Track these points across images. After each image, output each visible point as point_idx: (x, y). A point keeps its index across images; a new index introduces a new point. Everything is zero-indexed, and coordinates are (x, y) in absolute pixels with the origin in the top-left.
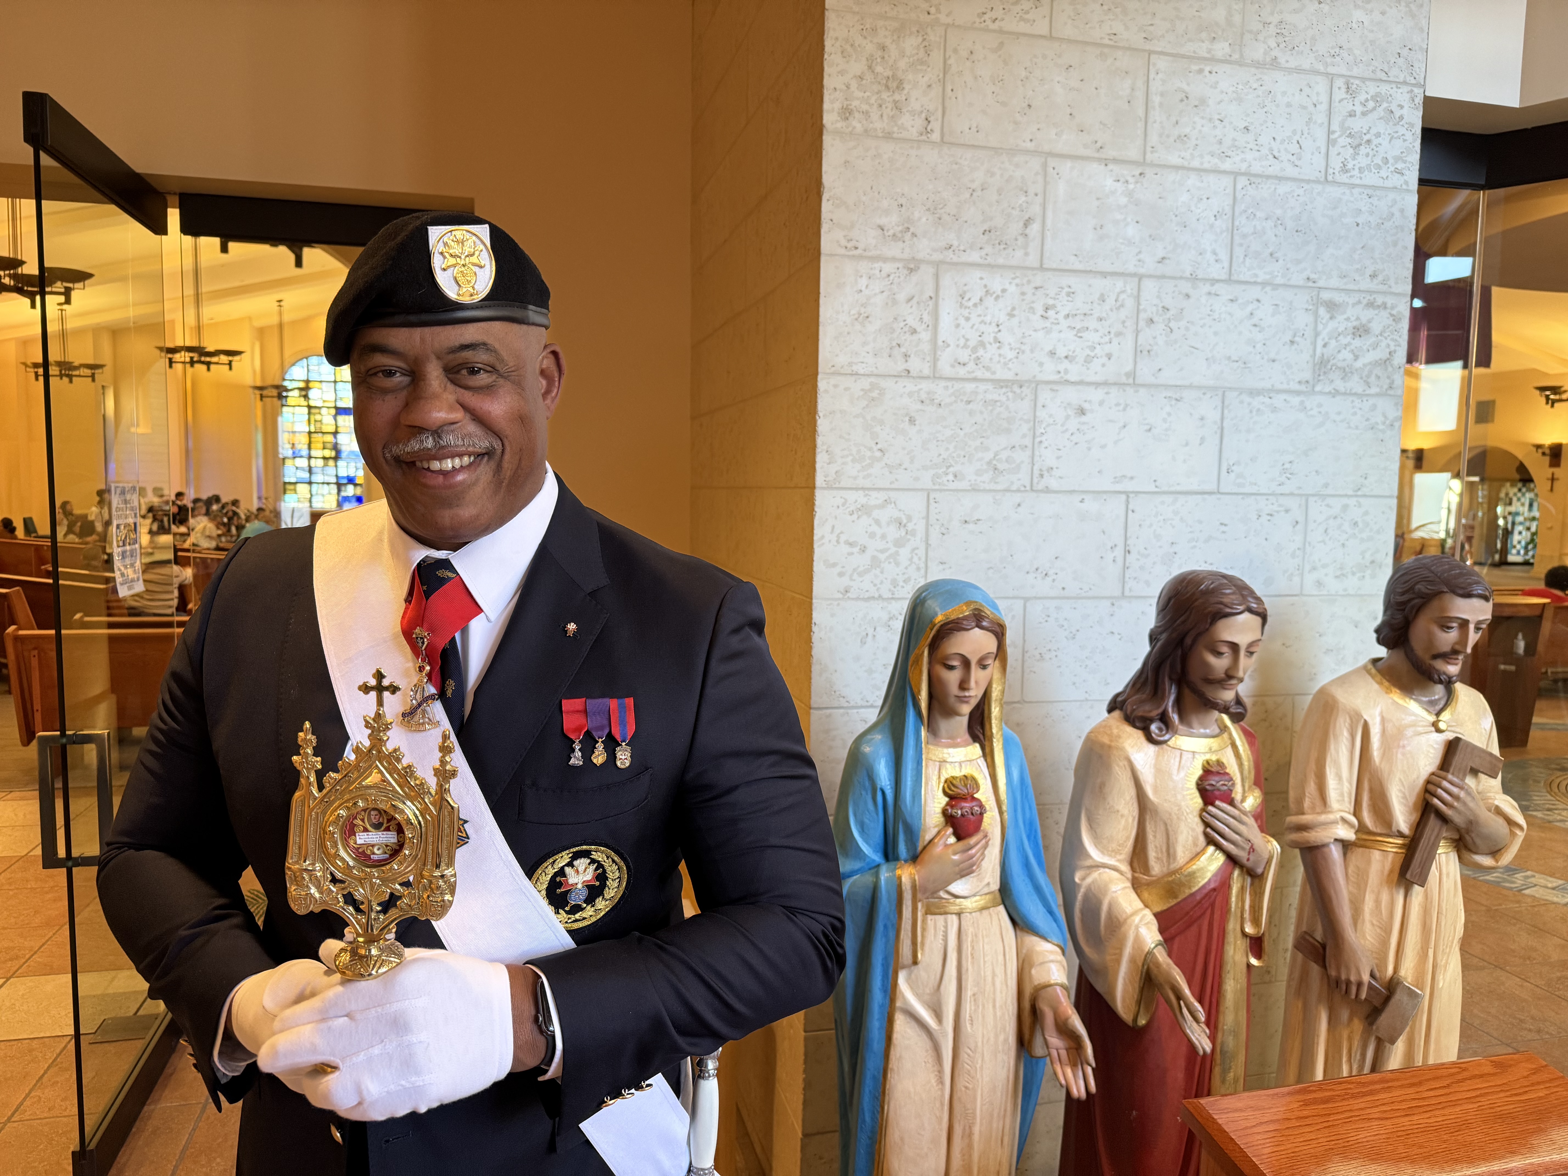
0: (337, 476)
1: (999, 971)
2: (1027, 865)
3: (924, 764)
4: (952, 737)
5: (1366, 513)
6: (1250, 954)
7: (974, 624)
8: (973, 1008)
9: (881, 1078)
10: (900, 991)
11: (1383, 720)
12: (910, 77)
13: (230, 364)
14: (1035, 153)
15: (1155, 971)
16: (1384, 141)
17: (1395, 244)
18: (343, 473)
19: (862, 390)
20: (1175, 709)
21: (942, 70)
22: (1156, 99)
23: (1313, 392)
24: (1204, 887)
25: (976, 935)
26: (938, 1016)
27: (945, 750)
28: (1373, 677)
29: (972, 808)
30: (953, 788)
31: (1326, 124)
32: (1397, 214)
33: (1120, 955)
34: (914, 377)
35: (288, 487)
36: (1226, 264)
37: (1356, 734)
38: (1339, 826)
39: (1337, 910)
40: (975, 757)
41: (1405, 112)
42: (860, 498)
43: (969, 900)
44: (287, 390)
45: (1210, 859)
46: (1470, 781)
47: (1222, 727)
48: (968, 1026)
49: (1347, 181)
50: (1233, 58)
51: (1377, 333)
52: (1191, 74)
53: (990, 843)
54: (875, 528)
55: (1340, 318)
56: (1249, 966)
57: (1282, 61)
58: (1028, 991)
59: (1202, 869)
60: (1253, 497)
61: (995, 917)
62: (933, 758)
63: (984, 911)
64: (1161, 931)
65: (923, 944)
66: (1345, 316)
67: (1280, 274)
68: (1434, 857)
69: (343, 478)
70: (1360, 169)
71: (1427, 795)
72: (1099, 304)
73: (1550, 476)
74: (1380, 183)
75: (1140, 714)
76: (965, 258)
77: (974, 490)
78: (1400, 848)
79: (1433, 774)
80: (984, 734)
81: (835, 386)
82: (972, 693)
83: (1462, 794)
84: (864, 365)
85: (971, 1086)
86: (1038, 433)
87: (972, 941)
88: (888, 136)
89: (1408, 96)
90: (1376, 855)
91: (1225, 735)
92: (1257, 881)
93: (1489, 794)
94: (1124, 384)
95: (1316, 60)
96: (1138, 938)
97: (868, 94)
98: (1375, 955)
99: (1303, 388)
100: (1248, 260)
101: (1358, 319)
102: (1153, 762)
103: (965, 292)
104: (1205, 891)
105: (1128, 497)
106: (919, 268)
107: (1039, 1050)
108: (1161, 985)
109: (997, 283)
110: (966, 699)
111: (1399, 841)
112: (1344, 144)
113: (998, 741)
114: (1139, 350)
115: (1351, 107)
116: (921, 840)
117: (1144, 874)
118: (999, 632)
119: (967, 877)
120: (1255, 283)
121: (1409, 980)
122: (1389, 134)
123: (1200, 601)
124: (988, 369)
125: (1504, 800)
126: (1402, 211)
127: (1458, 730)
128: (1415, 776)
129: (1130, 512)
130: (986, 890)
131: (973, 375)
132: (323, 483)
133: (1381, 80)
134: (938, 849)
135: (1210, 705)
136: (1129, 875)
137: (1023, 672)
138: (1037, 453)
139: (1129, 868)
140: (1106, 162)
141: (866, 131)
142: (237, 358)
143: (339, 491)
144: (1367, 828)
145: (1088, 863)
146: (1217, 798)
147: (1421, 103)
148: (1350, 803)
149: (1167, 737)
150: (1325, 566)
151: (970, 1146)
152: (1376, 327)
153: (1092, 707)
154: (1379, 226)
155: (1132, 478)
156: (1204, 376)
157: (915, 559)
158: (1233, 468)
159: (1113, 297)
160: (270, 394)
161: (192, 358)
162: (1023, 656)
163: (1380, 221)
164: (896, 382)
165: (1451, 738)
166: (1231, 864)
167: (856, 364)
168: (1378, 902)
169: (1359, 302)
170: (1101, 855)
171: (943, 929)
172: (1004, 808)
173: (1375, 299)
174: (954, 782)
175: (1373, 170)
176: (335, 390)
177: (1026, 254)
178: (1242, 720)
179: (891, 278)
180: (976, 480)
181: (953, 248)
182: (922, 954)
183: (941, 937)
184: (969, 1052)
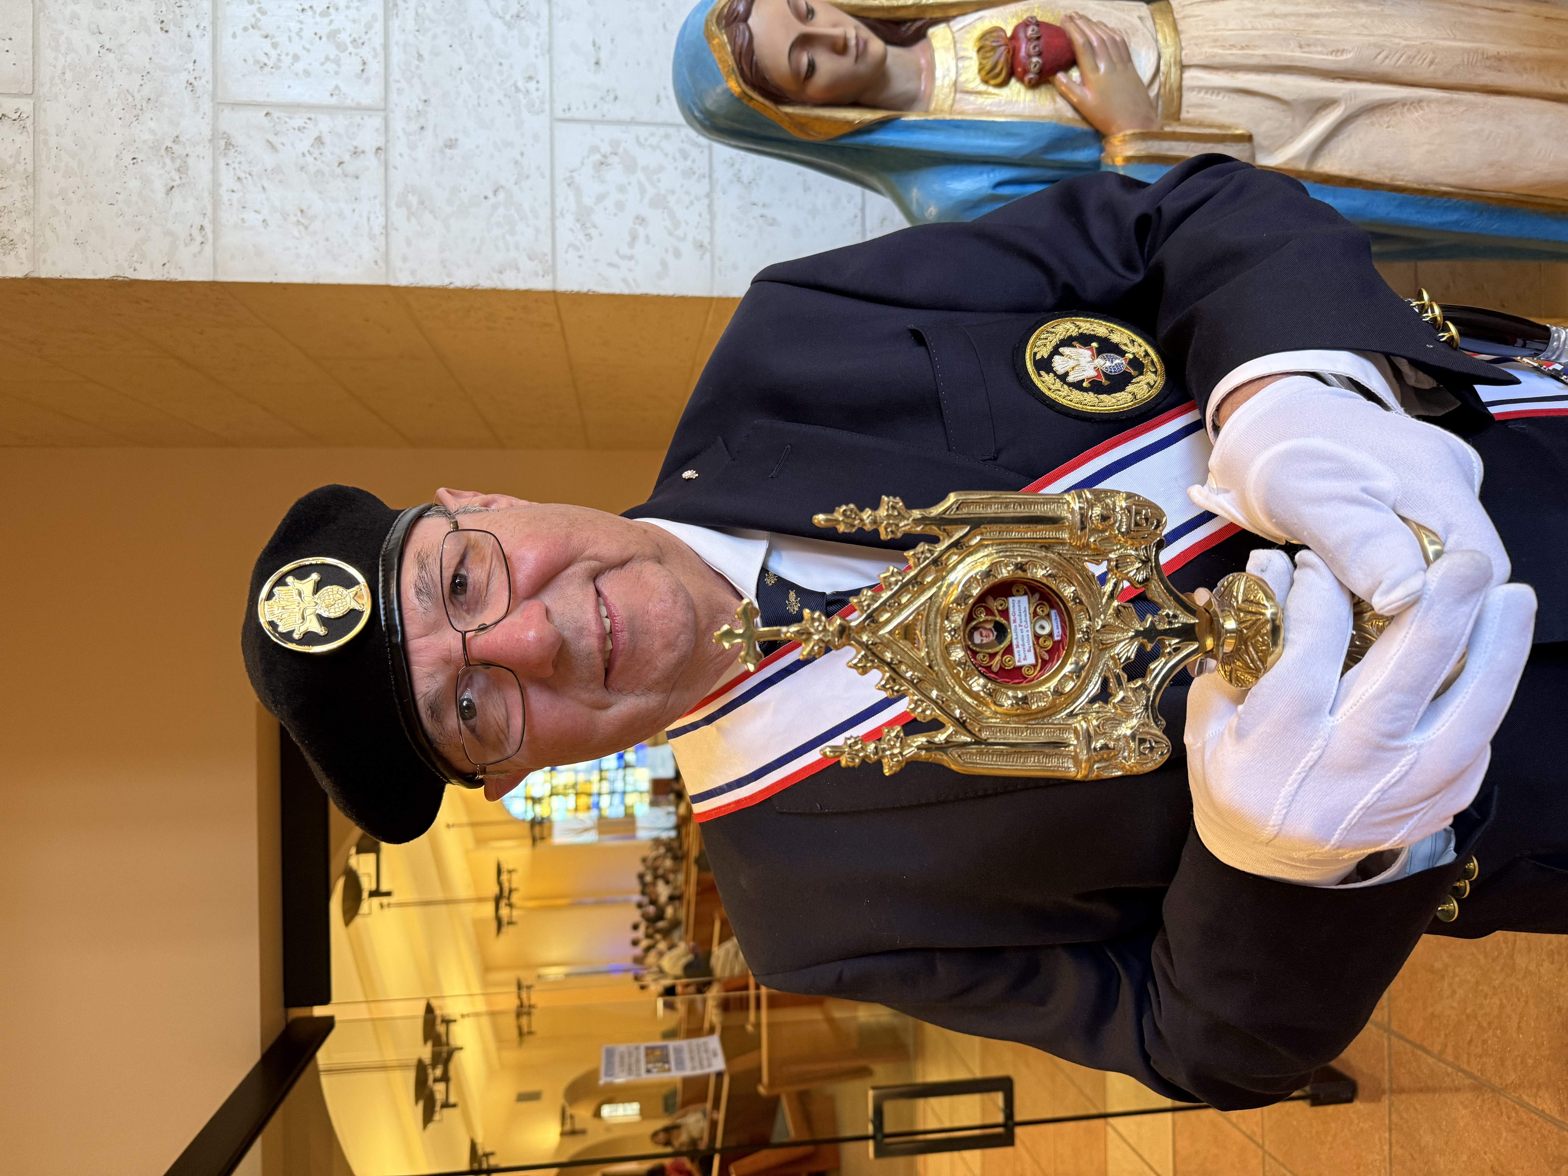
3: (959, 117)
4: (919, 72)
7: (742, 26)
8: (1319, 49)
9: (1404, 195)
10: (1285, 163)
13: (510, 872)
19: (408, 219)
25: (1215, 41)
26: (1325, 104)
27: (938, 83)
29: (1029, 40)
30: (997, 70)
34: (387, 141)
40: (950, 36)
42: (565, 224)
43: (1163, 51)
48: (1344, 57)
53: (1081, 13)
54: (609, 202)
61: (1189, 11)
62: (949, 102)
63: (1180, 28)
65: (1221, 126)
76: (205, 62)
77: (550, 50)
80: (914, 20)
81: (405, 259)
82: (851, 34)
84: (372, 217)
85: (1431, 56)
87: (1223, 47)
88: (32, 179)
103: (257, 62)
106: (224, 133)
110: (861, 46)
116: (1072, 124)
119: (1131, 50)
124: (368, 27)
130: (1149, 23)
131: (380, 50)
134: (1088, 96)
141: (27, 213)
142: (504, 865)
151: (1513, 59)
157: (653, 141)
160: (539, 831)
161: (506, 905)
164: (395, 168)
167: (371, 228)
171: (1202, 94)
174: (988, 67)
179: (242, 175)
180: (536, 48)
181: (192, 80)
182: (1237, 129)
183: (1214, 97)
184: (1381, 57)
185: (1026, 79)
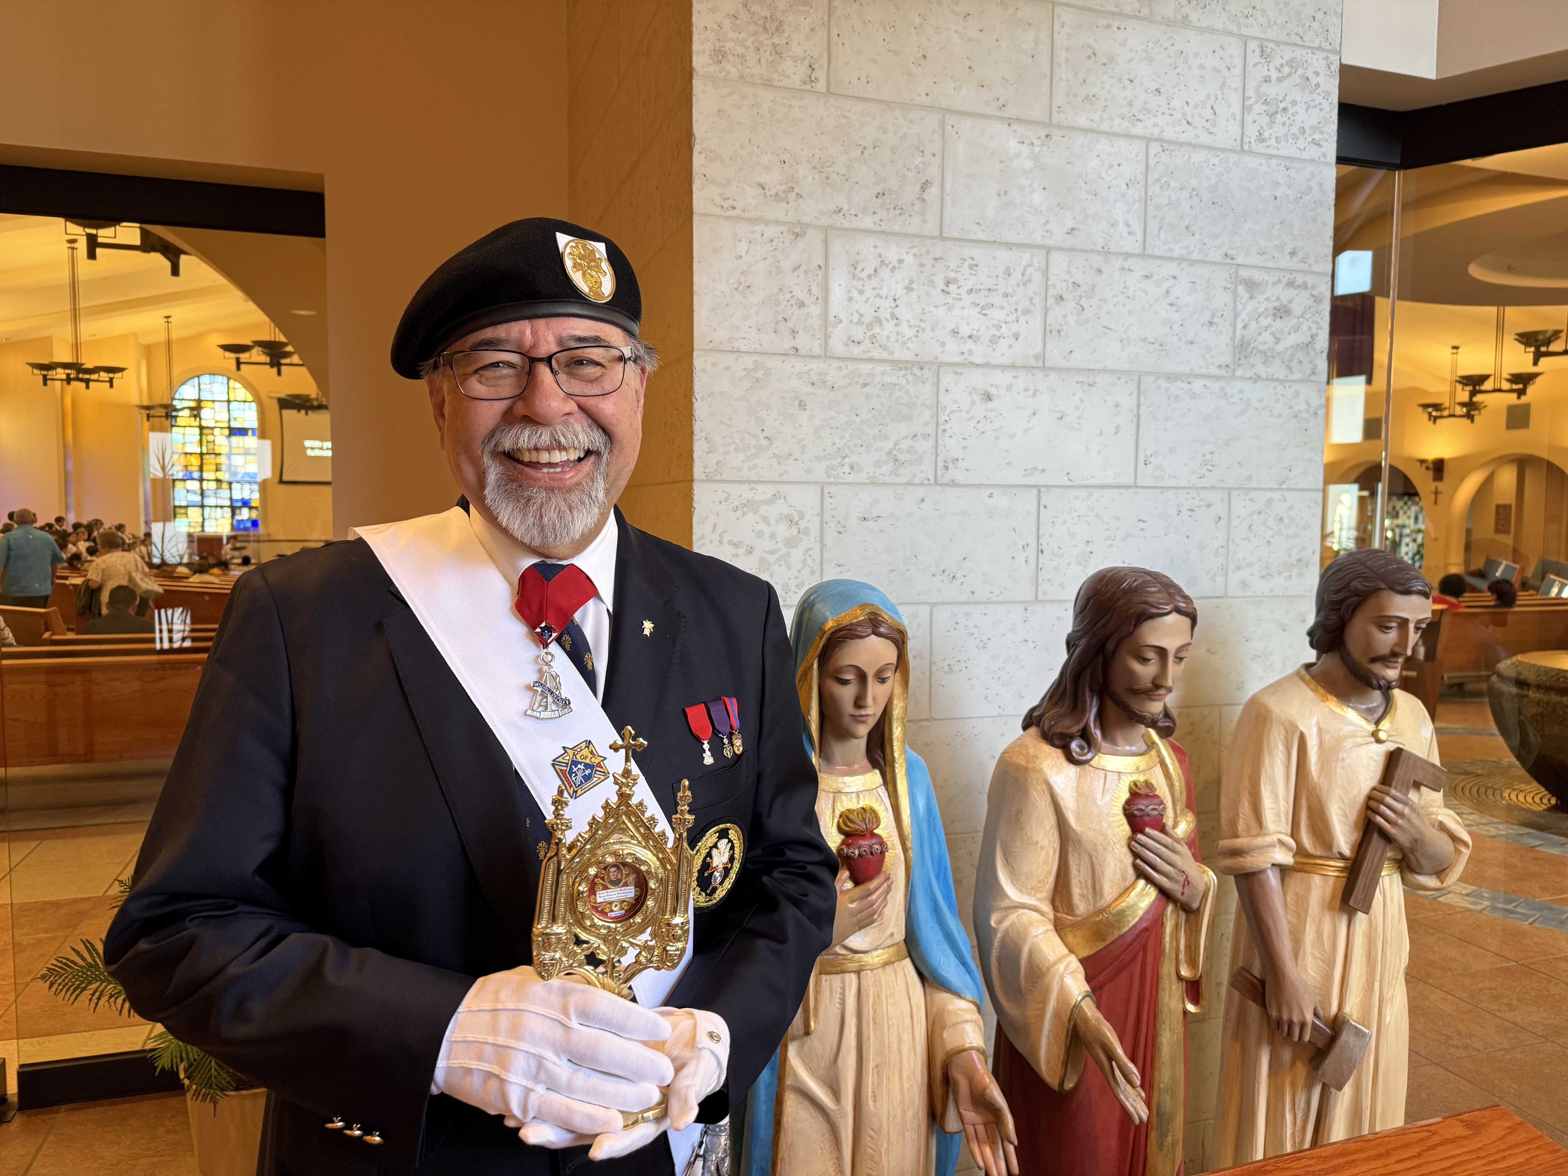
0: (231, 499)
1: (906, 1037)
2: (936, 910)
4: (848, 764)
5: (1291, 508)
6: (1187, 1002)
7: (869, 630)
8: (876, 1082)
10: (791, 1067)
11: (1320, 731)
12: (791, 18)
13: (111, 381)
14: (933, 108)
15: (1082, 1028)
16: (1301, 109)
17: (1314, 220)
18: (237, 495)
19: (745, 369)
20: (1098, 724)
21: (826, 11)
22: (1062, 55)
23: (1234, 377)
24: (1134, 926)
25: (878, 996)
26: (836, 1092)
27: (840, 779)
28: (1307, 684)
29: (871, 847)
30: (849, 824)
31: (1241, 89)
32: (1316, 188)
33: (1044, 1010)
34: (803, 356)
35: (178, 510)
36: (1140, 237)
37: (1292, 747)
38: (1276, 850)
39: (1276, 942)
40: (874, 786)
41: (1321, 79)
42: (745, 492)
43: (869, 955)
44: (176, 410)
45: (1141, 895)
46: (1413, 795)
47: (1149, 744)
48: (871, 1103)
49: (1263, 151)
50: (1142, 14)
51: (1298, 314)
52: (1098, 29)
53: (893, 886)
54: (762, 526)
55: (1261, 298)
56: (1185, 1012)
57: (1194, 17)
58: (939, 1057)
59: (1132, 906)
60: (1173, 491)
61: (900, 973)
62: (826, 789)
63: (887, 967)
64: (1088, 979)
65: (816, 1009)
66: (1265, 296)
67: (1196, 250)
68: (1378, 882)
69: (237, 501)
70: (1276, 138)
71: (1369, 813)
72: (1004, 279)
73: (1433, 489)
74: (1297, 154)
75: (1059, 730)
76: (856, 223)
77: (873, 483)
78: (1341, 871)
79: (1374, 789)
80: (884, 759)
81: (714, 365)
82: (869, 711)
83: (1407, 811)
84: (746, 341)
85: (875, 1173)
86: (941, 421)
87: (874, 1003)
88: (767, 84)
89: (1325, 62)
90: (1316, 880)
91: (1153, 753)
92: (1192, 917)
93: (1431, 809)
94: (1033, 367)
95: (1229, 19)
96: (1063, 992)
97: (743, 35)
98: (1317, 991)
99: (1223, 372)
100: (1163, 235)
101: (1278, 299)
102: (1075, 785)
103: (857, 262)
104: (1136, 932)
105: (1040, 491)
106: (805, 233)
107: (952, 1124)
108: (1090, 1043)
109: (892, 253)
110: (863, 719)
111: (1340, 864)
112: (1260, 111)
113: (901, 766)
114: (1048, 330)
115: (1266, 73)
117: (1068, 914)
118: (899, 639)
119: (867, 928)
120: (1171, 258)
121: (1355, 1017)
122: (1306, 103)
123: (1122, 601)
124: (885, 348)
125: (1447, 815)
126: (1321, 185)
127: (1398, 740)
128: (1355, 792)
129: (1042, 508)
130: (889, 942)
131: (869, 355)
132: (216, 507)
133: (1296, 45)
135: (1135, 718)
136: (1051, 916)
137: (931, 686)
138: (941, 442)
139: (1051, 907)
140: (1010, 121)
141: (742, 77)
142: (118, 375)
143: (233, 514)
144: (1305, 850)
145: (1006, 903)
146: (1146, 825)
147: (1337, 70)
148: (1287, 823)
149: (1089, 756)
150: (1250, 565)
152: (1297, 308)
153: (1006, 723)
154: (1298, 199)
155: (1043, 471)
156: (1119, 359)
157: (809, 561)
158: (1151, 459)
159: (1019, 272)
160: (158, 414)
161: (68, 375)
162: (931, 668)
163: (1299, 195)
164: (783, 362)
165: (1392, 749)
166: (1164, 900)
167: (737, 340)
168: (1319, 933)
169: (1279, 281)
170: (1019, 894)
171: (839, 990)
172: (909, 844)
173: (1295, 278)
174: (851, 816)
175: (1291, 141)
176: (229, 410)
177: (924, 221)
178: (1171, 735)
179: (774, 243)
180: (874, 473)
181: (842, 213)
182: (815, 1022)
183: (838, 1000)
184: (872, 1133)
185: (844, 847)
